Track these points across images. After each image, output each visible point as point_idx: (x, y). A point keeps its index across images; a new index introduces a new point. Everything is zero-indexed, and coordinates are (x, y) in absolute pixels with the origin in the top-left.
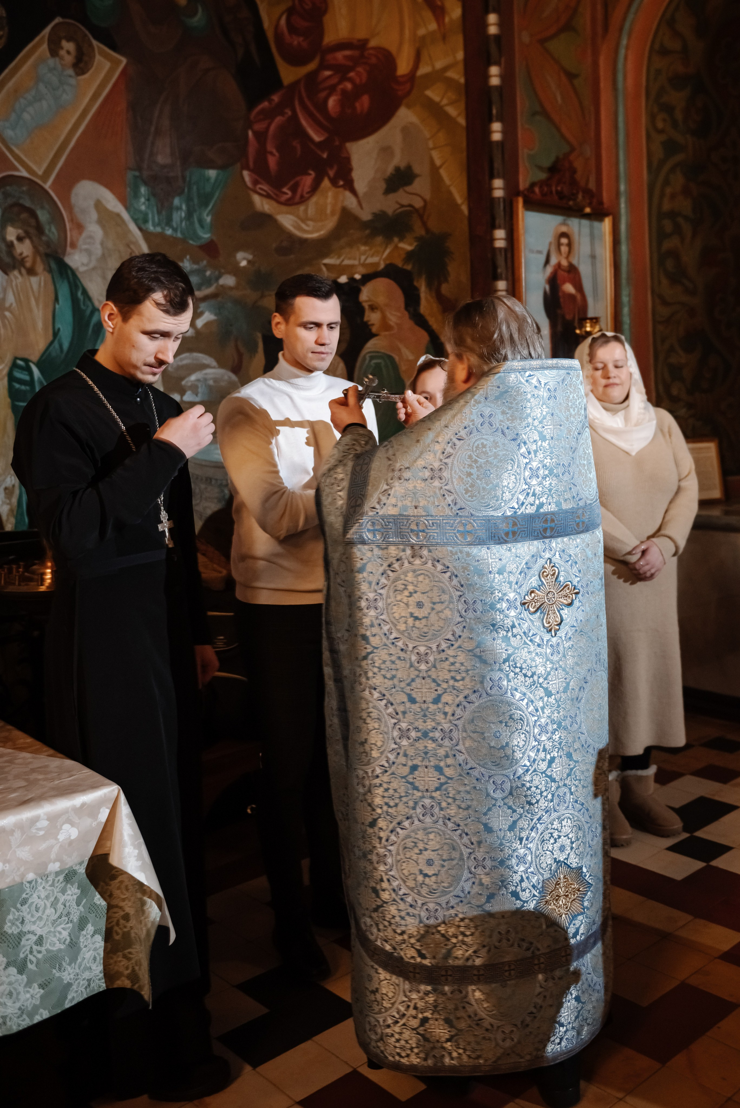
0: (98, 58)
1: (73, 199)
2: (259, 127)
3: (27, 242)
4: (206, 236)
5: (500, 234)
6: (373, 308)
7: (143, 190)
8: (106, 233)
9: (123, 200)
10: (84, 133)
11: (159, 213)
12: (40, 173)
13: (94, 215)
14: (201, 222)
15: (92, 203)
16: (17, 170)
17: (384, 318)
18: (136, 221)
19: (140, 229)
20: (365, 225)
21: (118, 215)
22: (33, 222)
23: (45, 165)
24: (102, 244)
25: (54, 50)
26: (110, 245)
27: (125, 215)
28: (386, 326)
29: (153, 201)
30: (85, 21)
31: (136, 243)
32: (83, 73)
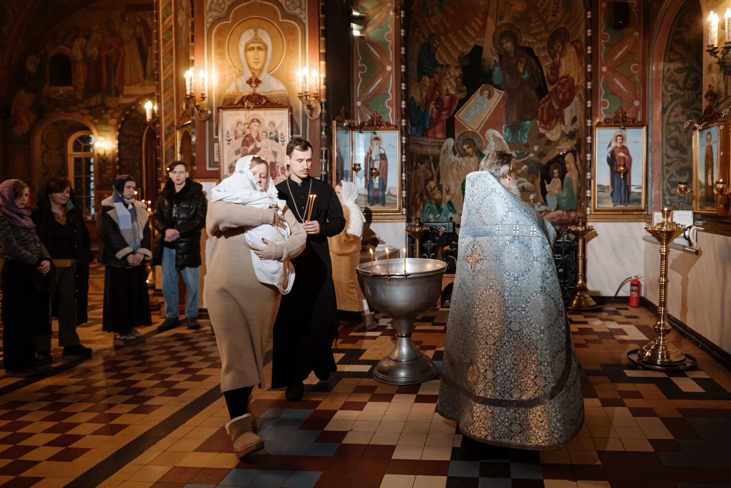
0: (495, 93)
1: (486, 135)
2: (542, 106)
3: (470, 149)
4: (525, 141)
5: (589, 138)
6: (568, 163)
7: (508, 130)
8: (496, 144)
9: (501, 133)
10: (491, 115)
11: (512, 136)
12: (476, 129)
13: (492, 139)
14: (524, 137)
15: (492, 135)
16: (468, 129)
17: (570, 166)
18: (505, 139)
19: (506, 141)
20: (567, 135)
21: (500, 138)
22: (472, 143)
23: (477, 127)
24: (494, 147)
25: (482, 94)
26: (497, 147)
27: (502, 138)
28: (570, 169)
29: (511, 133)
30: (491, 83)
31: (505, 146)
32: (491, 98)
